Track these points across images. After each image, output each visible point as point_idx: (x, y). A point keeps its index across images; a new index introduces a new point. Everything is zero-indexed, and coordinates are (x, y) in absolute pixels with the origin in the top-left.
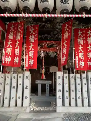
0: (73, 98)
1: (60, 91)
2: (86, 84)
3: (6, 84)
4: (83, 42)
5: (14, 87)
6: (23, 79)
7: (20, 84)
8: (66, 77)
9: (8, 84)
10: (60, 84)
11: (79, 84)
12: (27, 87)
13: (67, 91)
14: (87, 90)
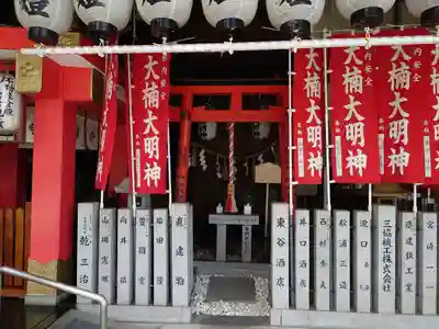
0: (323, 285)
1: (281, 262)
2: (369, 242)
3: (119, 240)
4: (364, 83)
5: (143, 250)
6: (169, 226)
7: (160, 241)
8: (303, 222)
9: (124, 240)
10: (281, 243)
11: (344, 244)
12: (181, 248)
13: (303, 264)
14: (369, 263)
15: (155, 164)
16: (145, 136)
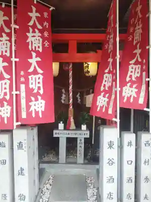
1: (111, 179)
10: (113, 163)
13: (130, 180)
15: (39, 98)
16: (30, 74)
